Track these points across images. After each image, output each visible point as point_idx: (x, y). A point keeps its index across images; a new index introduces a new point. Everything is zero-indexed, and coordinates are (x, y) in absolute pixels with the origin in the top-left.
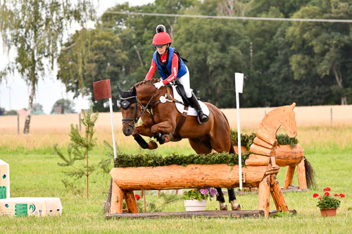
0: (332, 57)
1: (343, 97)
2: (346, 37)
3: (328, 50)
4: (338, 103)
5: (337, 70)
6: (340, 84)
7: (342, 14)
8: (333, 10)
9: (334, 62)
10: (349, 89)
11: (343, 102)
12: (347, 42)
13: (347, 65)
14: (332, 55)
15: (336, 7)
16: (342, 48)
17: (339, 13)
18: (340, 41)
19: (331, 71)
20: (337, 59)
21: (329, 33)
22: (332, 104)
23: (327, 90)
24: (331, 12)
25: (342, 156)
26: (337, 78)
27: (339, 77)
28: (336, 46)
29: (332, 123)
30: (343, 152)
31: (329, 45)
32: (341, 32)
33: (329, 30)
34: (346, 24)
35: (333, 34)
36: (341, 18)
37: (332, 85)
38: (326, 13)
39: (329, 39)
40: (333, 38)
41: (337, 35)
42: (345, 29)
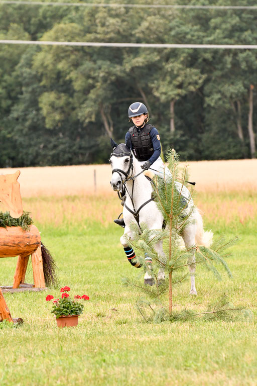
0: (98, 96)
2: (118, 68)
3: (93, 86)
5: (105, 114)
6: (110, 134)
7: (112, 35)
8: (100, 29)
9: (102, 104)
12: (119, 74)
13: (120, 108)
14: (99, 92)
15: (103, 25)
16: (112, 83)
17: (107, 33)
19: (98, 115)
20: (106, 99)
21: (95, 62)
22: (99, 163)
23: (92, 143)
24: (96, 32)
25: (105, 238)
26: (107, 127)
27: (109, 124)
28: (105, 80)
29: (95, 191)
31: (94, 78)
32: (110, 60)
33: (95, 57)
34: (118, 49)
35: (99, 62)
36: (111, 40)
37: (100, 135)
38: (90, 32)
39: (94, 70)
40: (100, 68)
41: (105, 65)
42: (116, 56)
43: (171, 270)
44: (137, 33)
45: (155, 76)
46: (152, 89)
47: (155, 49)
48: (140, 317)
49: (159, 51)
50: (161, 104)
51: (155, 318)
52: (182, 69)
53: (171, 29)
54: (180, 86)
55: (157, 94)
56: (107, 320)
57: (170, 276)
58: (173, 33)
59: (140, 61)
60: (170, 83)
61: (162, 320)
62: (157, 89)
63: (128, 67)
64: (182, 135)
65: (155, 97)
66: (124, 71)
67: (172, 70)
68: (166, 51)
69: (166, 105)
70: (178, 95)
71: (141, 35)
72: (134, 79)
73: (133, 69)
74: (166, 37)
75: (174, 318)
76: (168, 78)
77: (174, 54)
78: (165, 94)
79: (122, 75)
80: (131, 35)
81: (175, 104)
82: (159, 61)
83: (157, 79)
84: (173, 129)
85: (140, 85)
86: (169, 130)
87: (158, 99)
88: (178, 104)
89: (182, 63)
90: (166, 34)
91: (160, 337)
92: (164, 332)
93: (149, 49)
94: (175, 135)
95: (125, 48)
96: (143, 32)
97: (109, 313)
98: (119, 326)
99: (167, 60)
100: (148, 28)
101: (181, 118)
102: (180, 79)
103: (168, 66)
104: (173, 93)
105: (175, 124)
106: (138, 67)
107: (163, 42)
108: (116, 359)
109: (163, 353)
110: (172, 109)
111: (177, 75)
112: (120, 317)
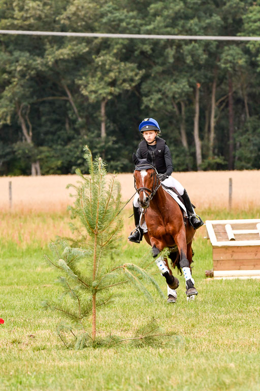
0: (14, 94)
1: (35, 162)
2: (39, 60)
3: (9, 82)
4: (26, 172)
5: (23, 116)
6: (29, 140)
7: (32, 21)
8: (17, 14)
9: (19, 103)
10: (44, 148)
11: (33, 171)
12: (40, 68)
13: (41, 109)
14: (16, 90)
15: (21, 9)
16: (32, 79)
17: (26, 19)
18: (28, 67)
19: (14, 116)
20: (24, 97)
21: (11, 53)
22: (15, 175)
23: (8, 150)
24: (13, 18)
25: (21, 261)
26: (25, 131)
27: (28, 128)
28: (23, 75)
29: (10, 207)
30: (23, 255)
31: (10, 73)
32: (29, 51)
33: (11, 47)
34: (39, 37)
35: (17, 54)
36: (30, 28)
37: (15, 141)
38: (5, 18)
39: (11, 62)
40: (17, 61)
41: (24, 57)
42: (36, 47)
43: (95, 291)
44: (62, 18)
45: (83, 71)
46: (79, 86)
47: (83, 39)
48: (60, 344)
49: (89, 41)
50: (89, 104)
51: (76, 345)
52: (116, 64)
53: (102, 15)
54: (113, 84)
55: (85, 92)
56: (23, 347)
57: (94, 298)
58: (104, 20)
59: (65, 52)
60: (101, 79)
61: (85, 346)
62: (86, 86)
63: (50, 60)
64: (115, 142)
65: (82, 96)
66: (46, 65)
67: (104, 64)
68: (96, 41)
69: (96, 106)
70: (111, 94)
71: (67, 22)
72: (58, 74)
73: (57, 62)
74: (96, 24)
75: (98, 344)
76: (99, 74)
77: (106, 45)
78: (95, 92)
79: (44, 69)
80: (55, 21)
81: (107, 105)
82: (89, 53)
83: (86, 75)
84: (103, 134)
85: (65, 82)
86: (99, 136)
87: (87, 98)
88: (110, 104)
89: (116, 55)
90: (96, 20)
91: (81, 363)
92: (86, 358)
93: (77, 38)
94: (106, 142)
95: (47, 37)
96: (69, 18)
97: (26, 340)
98: (36, 353)
99: (98, 52)
100: (74, 14)
101: (114, 121)
102: (112, 74)
103: (99, 60)
104: (105, 91)
105: (107, 129)
106: (63, 60)
107: (93, 30)
108: (33, 381)
109: (83, 376)
110: (103, 111)
111: (110, 71)
112: (38, 344)
